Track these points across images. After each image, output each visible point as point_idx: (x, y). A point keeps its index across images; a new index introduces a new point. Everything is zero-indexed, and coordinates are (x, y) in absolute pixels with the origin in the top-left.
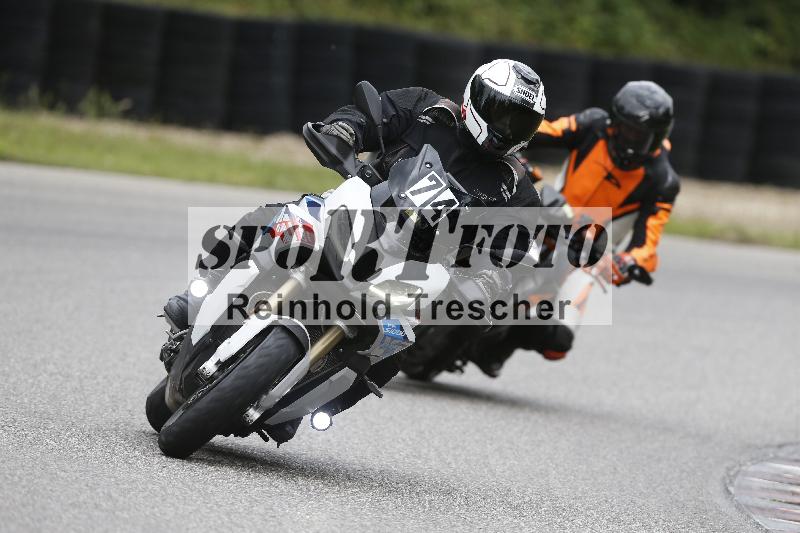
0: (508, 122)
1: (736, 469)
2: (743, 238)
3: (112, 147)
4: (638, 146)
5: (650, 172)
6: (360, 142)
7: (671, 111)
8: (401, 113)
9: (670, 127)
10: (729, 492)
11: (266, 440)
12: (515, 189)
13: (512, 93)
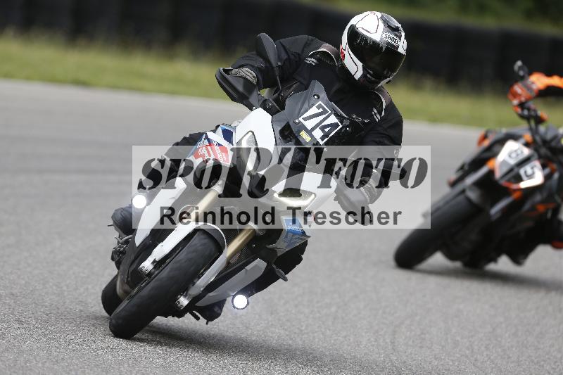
8: (292, 57)
12: (383, 113)
13: (381, 39)
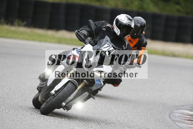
0: (125, 30)
1: (172, 111)
2: (174, 55)
3: (22, 33)
4: (137, 33)
5: (140, 39)
6: (89, 35)
7: (145, 24)
8: (98, 28)
9: (145, 28)
10: (170, 117)
11: (65, 110)
12: (126, 47)
13: (126, 22)
